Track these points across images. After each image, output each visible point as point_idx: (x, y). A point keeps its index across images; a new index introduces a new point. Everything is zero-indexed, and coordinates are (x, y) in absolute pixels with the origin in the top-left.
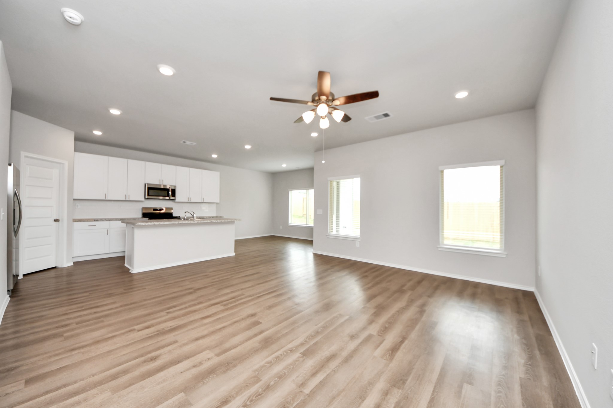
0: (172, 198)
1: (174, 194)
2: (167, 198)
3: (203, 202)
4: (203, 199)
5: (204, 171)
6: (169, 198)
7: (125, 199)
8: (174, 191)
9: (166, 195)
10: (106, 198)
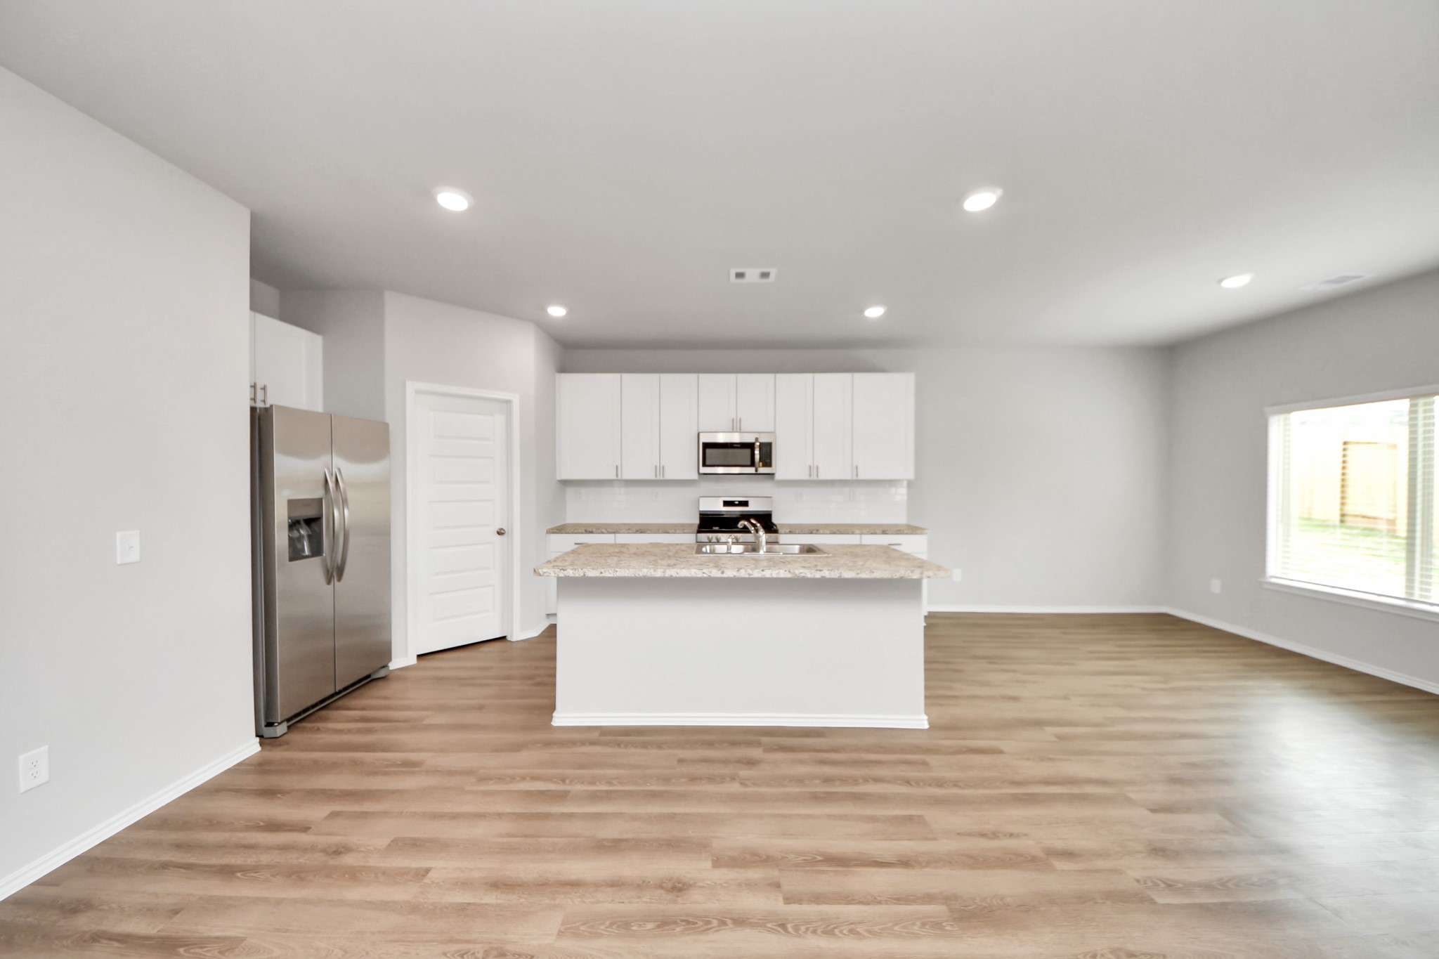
0: (762, 470)
1: (767, 460)
2: (752, 470)
3: (855, 478)
4: (857, 468)
5: (859, 377)
6: (756, 471)
7: (656, 476)
8: (767, 449)
9: (749, 463)
10: (617, 475)
